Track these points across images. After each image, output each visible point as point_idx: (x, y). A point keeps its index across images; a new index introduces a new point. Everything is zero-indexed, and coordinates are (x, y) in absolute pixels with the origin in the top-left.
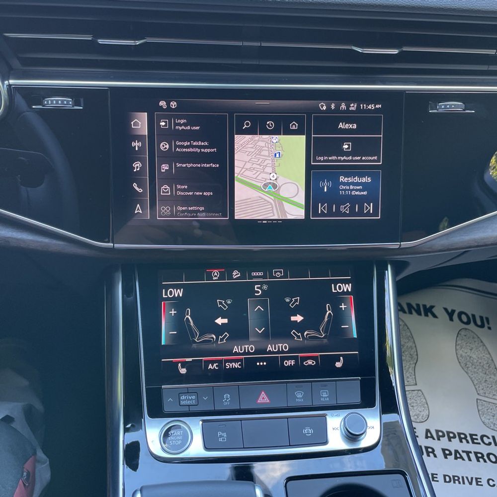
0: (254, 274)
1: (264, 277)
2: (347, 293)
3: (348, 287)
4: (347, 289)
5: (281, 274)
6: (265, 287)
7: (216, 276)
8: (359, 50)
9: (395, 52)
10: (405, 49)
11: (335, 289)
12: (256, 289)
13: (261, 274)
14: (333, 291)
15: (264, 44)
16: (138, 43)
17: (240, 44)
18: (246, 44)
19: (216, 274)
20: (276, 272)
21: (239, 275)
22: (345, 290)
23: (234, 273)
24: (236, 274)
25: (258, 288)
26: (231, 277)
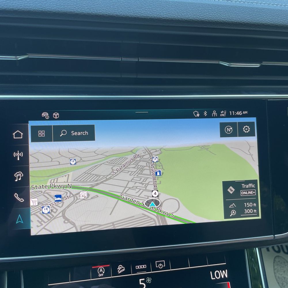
0: (138, 267)
1: (147, 270)
2: (225, 279)
3: (224, 274)
4: (224, 276)
5: (163, 265)
6: (149, 280)
7: (101, 273)
8: (226, 64)
9: (257, 65)
10: (265, 63)
11: (214, 277)
12: (140, 283)
13: (144, 266)
14: (212, 279)
15: (141, 60)
16: (20, 58)
17: (119, 59)
18: (124, 59)
19: (101, 270)
20: (158, 263)
21: (124, 270)
22: (223, 277)
23: (119, 268)
24: (121, 269)
25: (142, 282)
26: (115, 273)
